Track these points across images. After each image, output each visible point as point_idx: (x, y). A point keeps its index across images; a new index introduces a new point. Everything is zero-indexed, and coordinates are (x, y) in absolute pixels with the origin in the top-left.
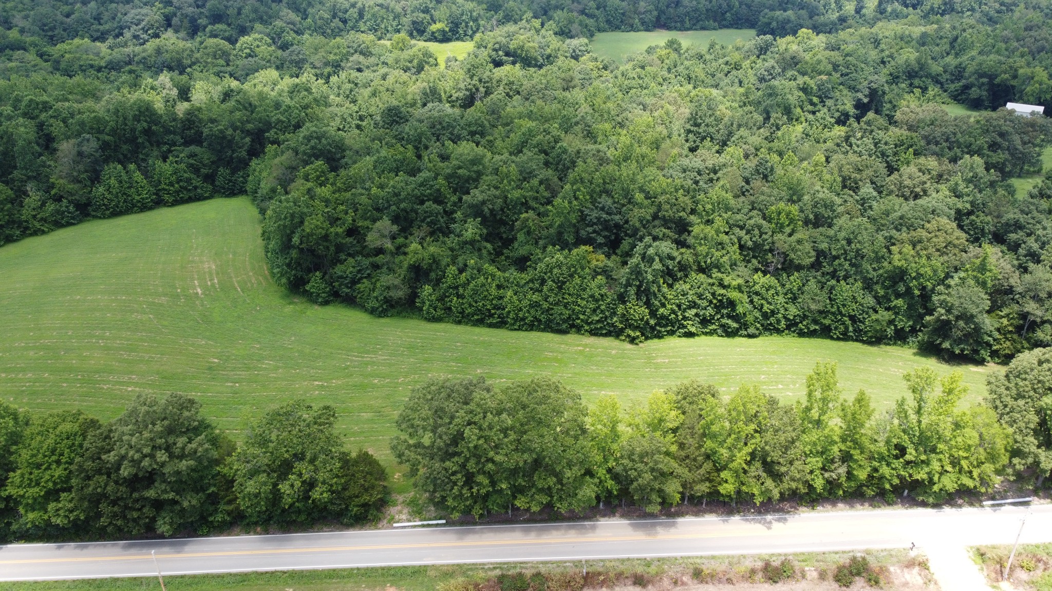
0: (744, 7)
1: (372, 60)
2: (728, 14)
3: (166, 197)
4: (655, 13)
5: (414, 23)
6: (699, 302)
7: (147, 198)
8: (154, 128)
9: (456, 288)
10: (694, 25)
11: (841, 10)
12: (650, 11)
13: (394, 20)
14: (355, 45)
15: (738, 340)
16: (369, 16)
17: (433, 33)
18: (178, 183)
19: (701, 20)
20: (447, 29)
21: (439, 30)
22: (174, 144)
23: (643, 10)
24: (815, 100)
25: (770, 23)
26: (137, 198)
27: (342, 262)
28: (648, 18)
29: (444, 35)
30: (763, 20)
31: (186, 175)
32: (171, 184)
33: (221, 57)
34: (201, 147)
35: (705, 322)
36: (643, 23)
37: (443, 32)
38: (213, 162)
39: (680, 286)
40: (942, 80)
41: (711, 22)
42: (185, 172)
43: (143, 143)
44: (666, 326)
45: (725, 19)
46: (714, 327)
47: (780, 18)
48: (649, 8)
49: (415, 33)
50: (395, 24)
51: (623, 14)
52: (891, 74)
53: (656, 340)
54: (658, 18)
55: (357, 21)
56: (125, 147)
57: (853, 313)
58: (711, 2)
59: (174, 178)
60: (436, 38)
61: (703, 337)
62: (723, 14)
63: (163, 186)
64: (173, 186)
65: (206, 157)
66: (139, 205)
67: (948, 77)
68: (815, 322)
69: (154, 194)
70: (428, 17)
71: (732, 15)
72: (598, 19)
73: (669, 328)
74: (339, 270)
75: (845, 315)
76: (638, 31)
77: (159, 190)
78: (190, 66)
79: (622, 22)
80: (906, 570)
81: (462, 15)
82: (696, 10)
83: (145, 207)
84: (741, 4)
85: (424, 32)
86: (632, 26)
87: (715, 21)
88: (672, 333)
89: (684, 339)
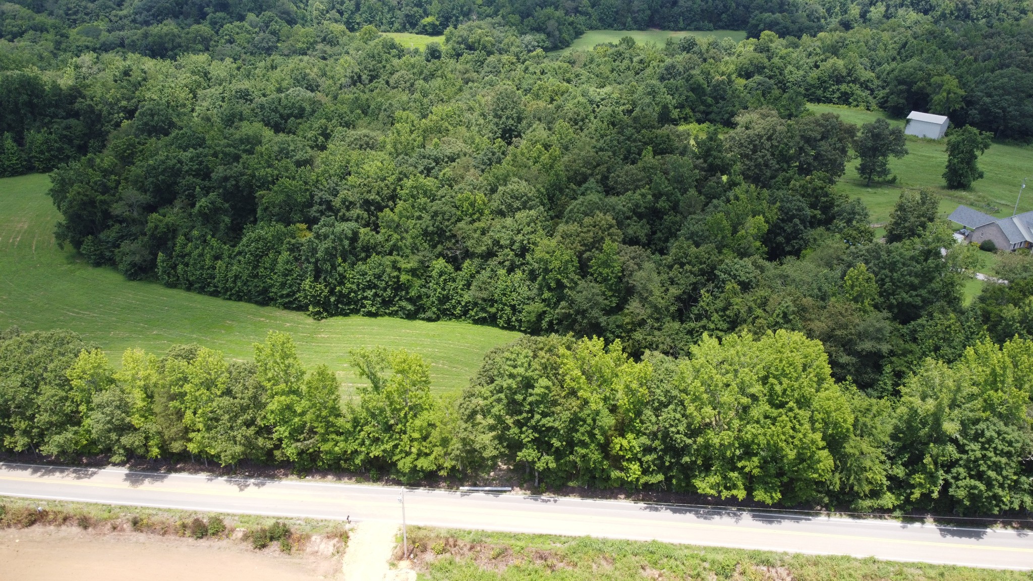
0: (741, 8)
1: (336, 49)
2: (724, 15)
3: (37, 164)
4: (648, 12)
5: (407, 16)
6: (378, 283)
7: (17, 164)
8: (35, 101)
9: (183, 256)
10: (689, 25)
11: (846, 13)
12: (644, 10)
13: (388, 12)
14: (323, 35)
15: (418, 323)
16: (366, 8)
17: (425, 26)
18: (49, 151)
19: (695, 20)
20: (438, 23)
21: (429, 23)
22: (55, 115)
23: (636, 9)
24: (709, 100)
25: (758, 25)
26: (7, 163)
27: (108, 227)
28: (640, 16)
29: (434, 29)
30: (752, 21)
31: (56, 145)
32: (42, 152)
33: (200, 42)
34: (78, 119)
35: (386, 303)
36: (635, 21)
37: (433, 25)
38: (85, 134)
39: (361, 266)
40: (872, 87)
41: (706, 22)
42: (56, 142)
43: (25, 114)
44: (349, 304)
45: (721, 20)
46: (395, 308)
47: (768, 20)
48: (642, 7)
49: (408, 26)
50: (389, 16)
51: (617, 13)
52: (819, 79)
53: (340, 318)
54: (651, 18)
55: (353, 13)
56: (10, 117)
57: (513, 303)
58: (707, 2)
59: (44, 147)
60: (426, 31)
61: (387, 318)
62: (719, 15)
63: (33, 154)
64: (43, 154)
65: (79, 129)
66: (9, 169)
67: (880, 83)
68: (483, 310)
69: (25, 160)
70: (421, 11)
71: (728, 15)
72: (590, 17)
73: (352, 307)
74: (102, 236)
75: (505, 305)
76: (631, 29)
77: (32, 157)
78: (172, 50)
79: (615, 20)
80: (325, 540)
81: (453, 9)
82: (690, 10)
83: (17, 172)
84: (738, 5)
85: (416, 24)
86: (624, 24)
87: (710, 22)
88: (356, 312)
89: (366, 318)
